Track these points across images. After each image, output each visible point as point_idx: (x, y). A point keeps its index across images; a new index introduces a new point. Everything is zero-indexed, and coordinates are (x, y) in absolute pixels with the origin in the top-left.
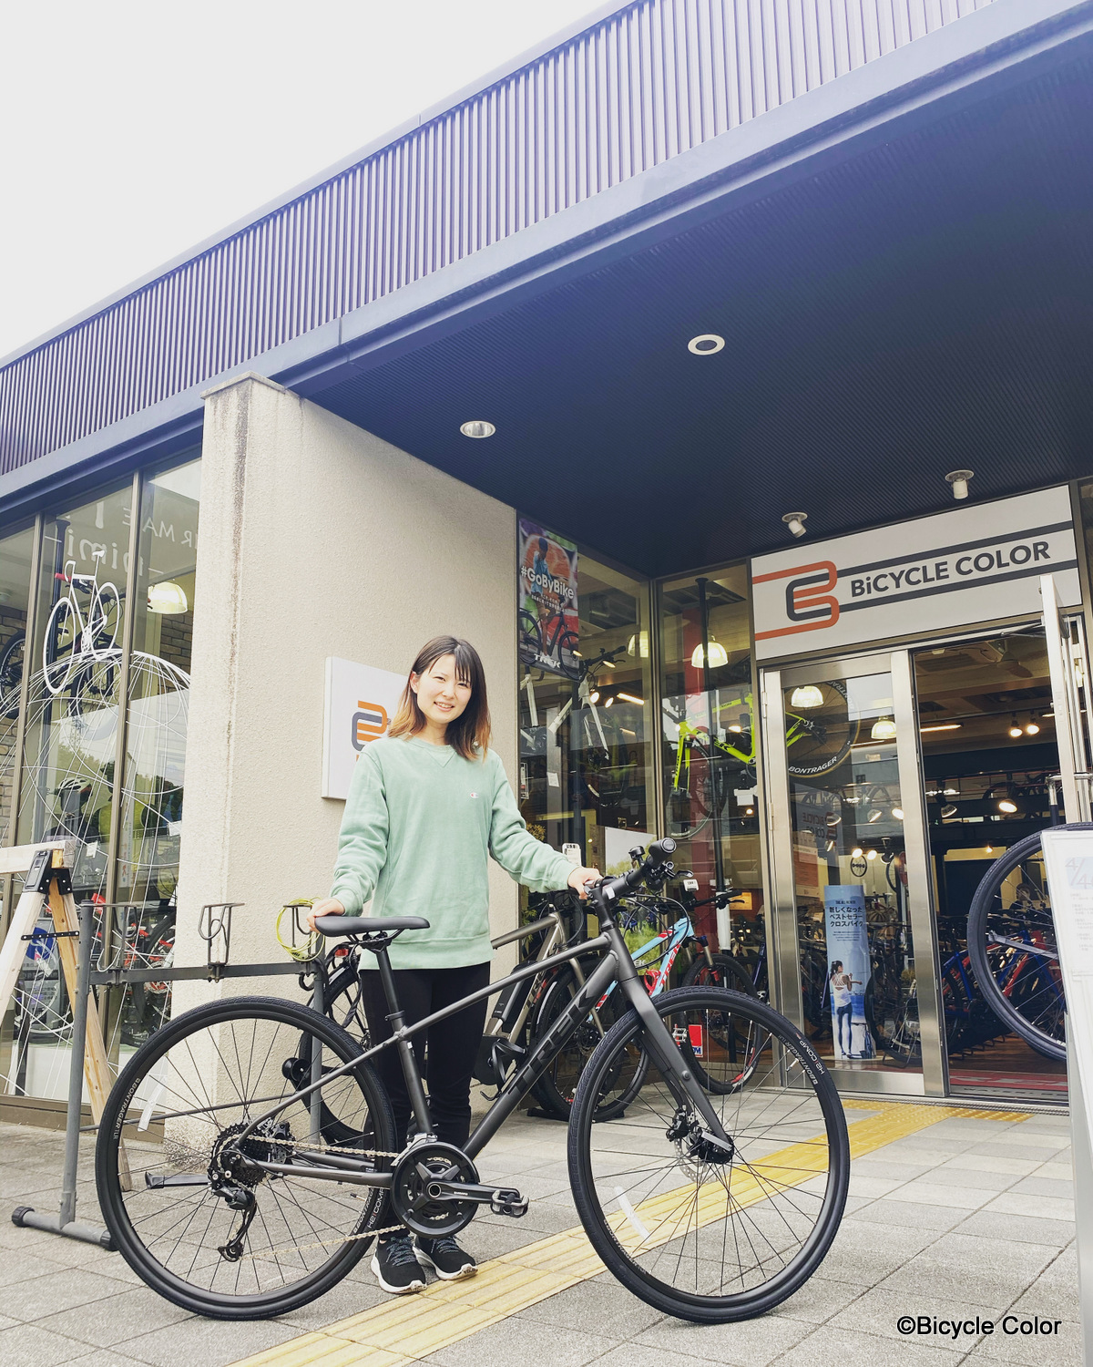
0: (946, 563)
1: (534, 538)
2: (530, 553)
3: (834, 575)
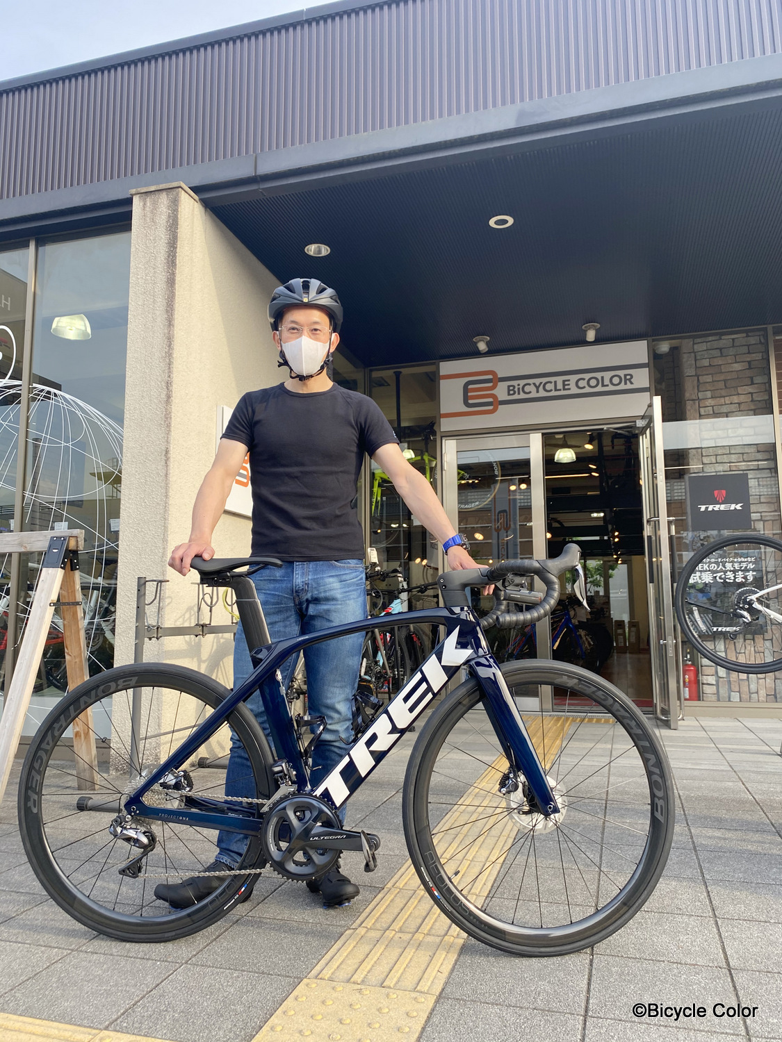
0: (569, 380)
3: (496, 380)
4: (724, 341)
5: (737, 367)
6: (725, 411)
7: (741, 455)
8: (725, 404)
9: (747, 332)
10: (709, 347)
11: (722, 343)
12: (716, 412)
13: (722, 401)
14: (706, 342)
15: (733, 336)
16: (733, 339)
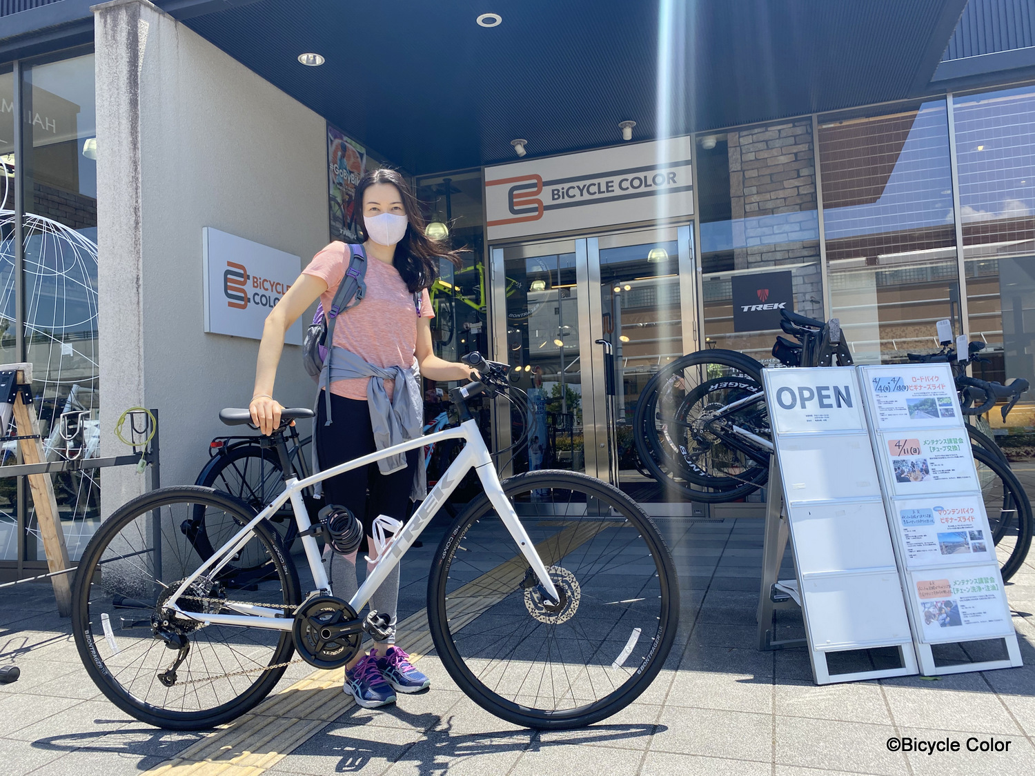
1: (337, 141)
2: (335, 153)
3: (541, 184)
4: (770, 133)
5: (783, 159)
6: (771, 207)
7: (787, 252)
8: (771, 200)
9: (793, 121)
10: (755, 140)
11: (767, 135)
12: (761, 208)
13: (768, 196)
14: (752, 135)
15: (779, 127)
16: (779, 131)
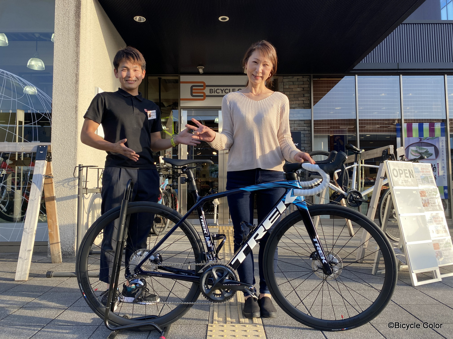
3: (205, 86)
4: (294, 79)
5: (299, 89)
7: (298, 124)
8: (294, 104)
9: (303, 76)
10: (289, 81)
14: (288, 78)
15: (298, 77)
16: (298, 78)
